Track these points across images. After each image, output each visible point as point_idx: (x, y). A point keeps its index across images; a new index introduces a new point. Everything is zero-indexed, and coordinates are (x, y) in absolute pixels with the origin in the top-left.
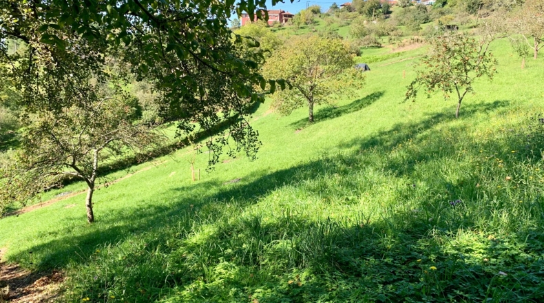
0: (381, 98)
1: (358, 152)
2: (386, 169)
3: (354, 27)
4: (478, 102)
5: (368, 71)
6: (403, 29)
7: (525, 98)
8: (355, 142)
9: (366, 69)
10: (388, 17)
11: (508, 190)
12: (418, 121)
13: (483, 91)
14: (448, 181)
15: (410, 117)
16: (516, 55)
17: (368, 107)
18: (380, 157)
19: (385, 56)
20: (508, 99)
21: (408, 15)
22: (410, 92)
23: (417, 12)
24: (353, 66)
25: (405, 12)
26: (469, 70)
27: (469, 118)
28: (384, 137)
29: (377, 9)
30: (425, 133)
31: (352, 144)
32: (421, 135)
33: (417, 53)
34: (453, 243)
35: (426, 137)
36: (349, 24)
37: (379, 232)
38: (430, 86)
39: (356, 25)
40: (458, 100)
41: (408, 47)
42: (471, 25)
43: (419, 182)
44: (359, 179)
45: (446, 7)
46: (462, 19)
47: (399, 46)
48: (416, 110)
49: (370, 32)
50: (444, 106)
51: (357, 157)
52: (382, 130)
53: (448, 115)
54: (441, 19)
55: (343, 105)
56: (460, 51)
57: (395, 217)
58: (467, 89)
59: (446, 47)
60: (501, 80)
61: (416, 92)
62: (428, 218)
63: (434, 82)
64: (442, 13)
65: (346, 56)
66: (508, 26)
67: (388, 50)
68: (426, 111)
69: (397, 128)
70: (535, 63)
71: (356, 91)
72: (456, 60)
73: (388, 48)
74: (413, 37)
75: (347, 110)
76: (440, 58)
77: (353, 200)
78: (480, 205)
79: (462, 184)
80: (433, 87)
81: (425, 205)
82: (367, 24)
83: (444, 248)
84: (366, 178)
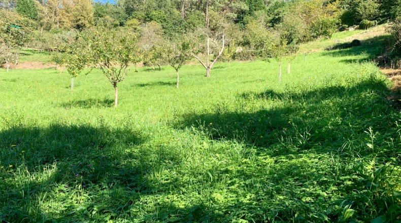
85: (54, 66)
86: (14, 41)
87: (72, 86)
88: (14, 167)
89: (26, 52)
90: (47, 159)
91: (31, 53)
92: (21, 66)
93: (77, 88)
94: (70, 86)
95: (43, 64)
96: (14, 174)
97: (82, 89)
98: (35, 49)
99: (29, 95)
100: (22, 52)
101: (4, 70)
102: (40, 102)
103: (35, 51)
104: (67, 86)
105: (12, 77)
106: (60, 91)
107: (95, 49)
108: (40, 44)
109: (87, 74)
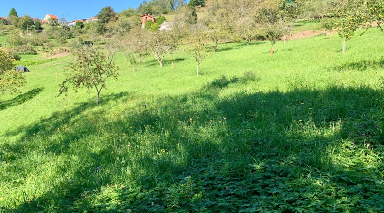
0: (41, 93)
1: (23, 139)
2: (47, 150)
3: (11, 37)
4: (110, 94)
5: (27, 72)
6: (53, 42)
7: (137, 90)
8: (20, 130)
9: (25, 71)
10: (41, 32)
11: (130, 152)
12: (71, 109)
13: (112, 86)
14: (93, 152)
15: (65, 107)
16: (129, 63)
17: (30, 101)
18: (43, 140)
19: (41, 61)
20: (128, 91)
21: (56, 31)
22: (63, 88)
23: (63, 30)
24: (13, 68)
25: (54, 30)
26: (102, 73)
27: (106, 105)
28: (45, 123)
29: (30, 25)
30: (76, 118)
31: (19, 132)
32: (74, 119)
33: (66, 59)
34: (98, 197)
35: (77, 121)
36: (6, 34)
37: (44, 204)
38: (76, 84)
39: (13, 35)
40: (97, 93)
41: (59, 55)
42: (101, 42)
43: (73, 157)
44: (25, 163)
45: (83, 29)
46: (95, 38)
47: (52, 54)
48: (68, 101)
49: (26, 42)
50: (88, 97)
51: (23, 143)
52: (43, 118)
53: (91, 103)
54: (80, 37)
55: (7, 100)
56: (94, 61)
57: (56, 188)
58: (102, 86)
59: (85, 58)
60: (122, 78)
61: (67, 88)
62: (81, 183)
63: (79, 81)
64: (81, 33)
65: (6, 60)
66: (123, 45)
67: (42, 56)
68: (76, 101)
69: (55, 115)
70: (140, 69)
71: (18, 88)
72: (93, 67)
73: (42, 55)
74: (61, 48)
75: (11, 103)
76: (82, 65)
77: (20, 182)
78: (114, 166)
79: (102, 152)
80: (79, 84)
81: (78, 174)
82: (23, 35)
83: (93, 203)
84: (31, 161)
85: (323, 32)
86: (289, 15)
87: (343, 49)
88: (303, 122)
89: (299, 24)
90: (330, 117)
91: (303, 24)
92: (294, 37)
93: (348, 51)
94: (341, 50)
95: (314, 32)
96: (304, 127)
97: (354, 52)
98: (305, 19)
99: (304, 61)
100: (295, 24)
101: (282, 42)
102: (314, 67)
103: (306, 21)
104: (338, 50)
105: (288, 47)
106: (332, 56)
107: (372, 6)
108: (310, 14)
109: (362, 34)
